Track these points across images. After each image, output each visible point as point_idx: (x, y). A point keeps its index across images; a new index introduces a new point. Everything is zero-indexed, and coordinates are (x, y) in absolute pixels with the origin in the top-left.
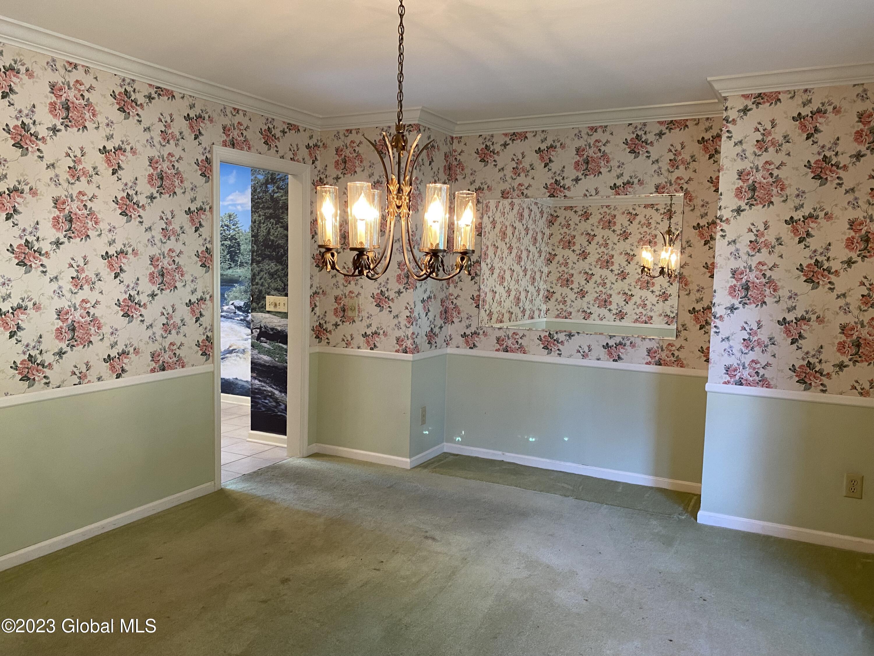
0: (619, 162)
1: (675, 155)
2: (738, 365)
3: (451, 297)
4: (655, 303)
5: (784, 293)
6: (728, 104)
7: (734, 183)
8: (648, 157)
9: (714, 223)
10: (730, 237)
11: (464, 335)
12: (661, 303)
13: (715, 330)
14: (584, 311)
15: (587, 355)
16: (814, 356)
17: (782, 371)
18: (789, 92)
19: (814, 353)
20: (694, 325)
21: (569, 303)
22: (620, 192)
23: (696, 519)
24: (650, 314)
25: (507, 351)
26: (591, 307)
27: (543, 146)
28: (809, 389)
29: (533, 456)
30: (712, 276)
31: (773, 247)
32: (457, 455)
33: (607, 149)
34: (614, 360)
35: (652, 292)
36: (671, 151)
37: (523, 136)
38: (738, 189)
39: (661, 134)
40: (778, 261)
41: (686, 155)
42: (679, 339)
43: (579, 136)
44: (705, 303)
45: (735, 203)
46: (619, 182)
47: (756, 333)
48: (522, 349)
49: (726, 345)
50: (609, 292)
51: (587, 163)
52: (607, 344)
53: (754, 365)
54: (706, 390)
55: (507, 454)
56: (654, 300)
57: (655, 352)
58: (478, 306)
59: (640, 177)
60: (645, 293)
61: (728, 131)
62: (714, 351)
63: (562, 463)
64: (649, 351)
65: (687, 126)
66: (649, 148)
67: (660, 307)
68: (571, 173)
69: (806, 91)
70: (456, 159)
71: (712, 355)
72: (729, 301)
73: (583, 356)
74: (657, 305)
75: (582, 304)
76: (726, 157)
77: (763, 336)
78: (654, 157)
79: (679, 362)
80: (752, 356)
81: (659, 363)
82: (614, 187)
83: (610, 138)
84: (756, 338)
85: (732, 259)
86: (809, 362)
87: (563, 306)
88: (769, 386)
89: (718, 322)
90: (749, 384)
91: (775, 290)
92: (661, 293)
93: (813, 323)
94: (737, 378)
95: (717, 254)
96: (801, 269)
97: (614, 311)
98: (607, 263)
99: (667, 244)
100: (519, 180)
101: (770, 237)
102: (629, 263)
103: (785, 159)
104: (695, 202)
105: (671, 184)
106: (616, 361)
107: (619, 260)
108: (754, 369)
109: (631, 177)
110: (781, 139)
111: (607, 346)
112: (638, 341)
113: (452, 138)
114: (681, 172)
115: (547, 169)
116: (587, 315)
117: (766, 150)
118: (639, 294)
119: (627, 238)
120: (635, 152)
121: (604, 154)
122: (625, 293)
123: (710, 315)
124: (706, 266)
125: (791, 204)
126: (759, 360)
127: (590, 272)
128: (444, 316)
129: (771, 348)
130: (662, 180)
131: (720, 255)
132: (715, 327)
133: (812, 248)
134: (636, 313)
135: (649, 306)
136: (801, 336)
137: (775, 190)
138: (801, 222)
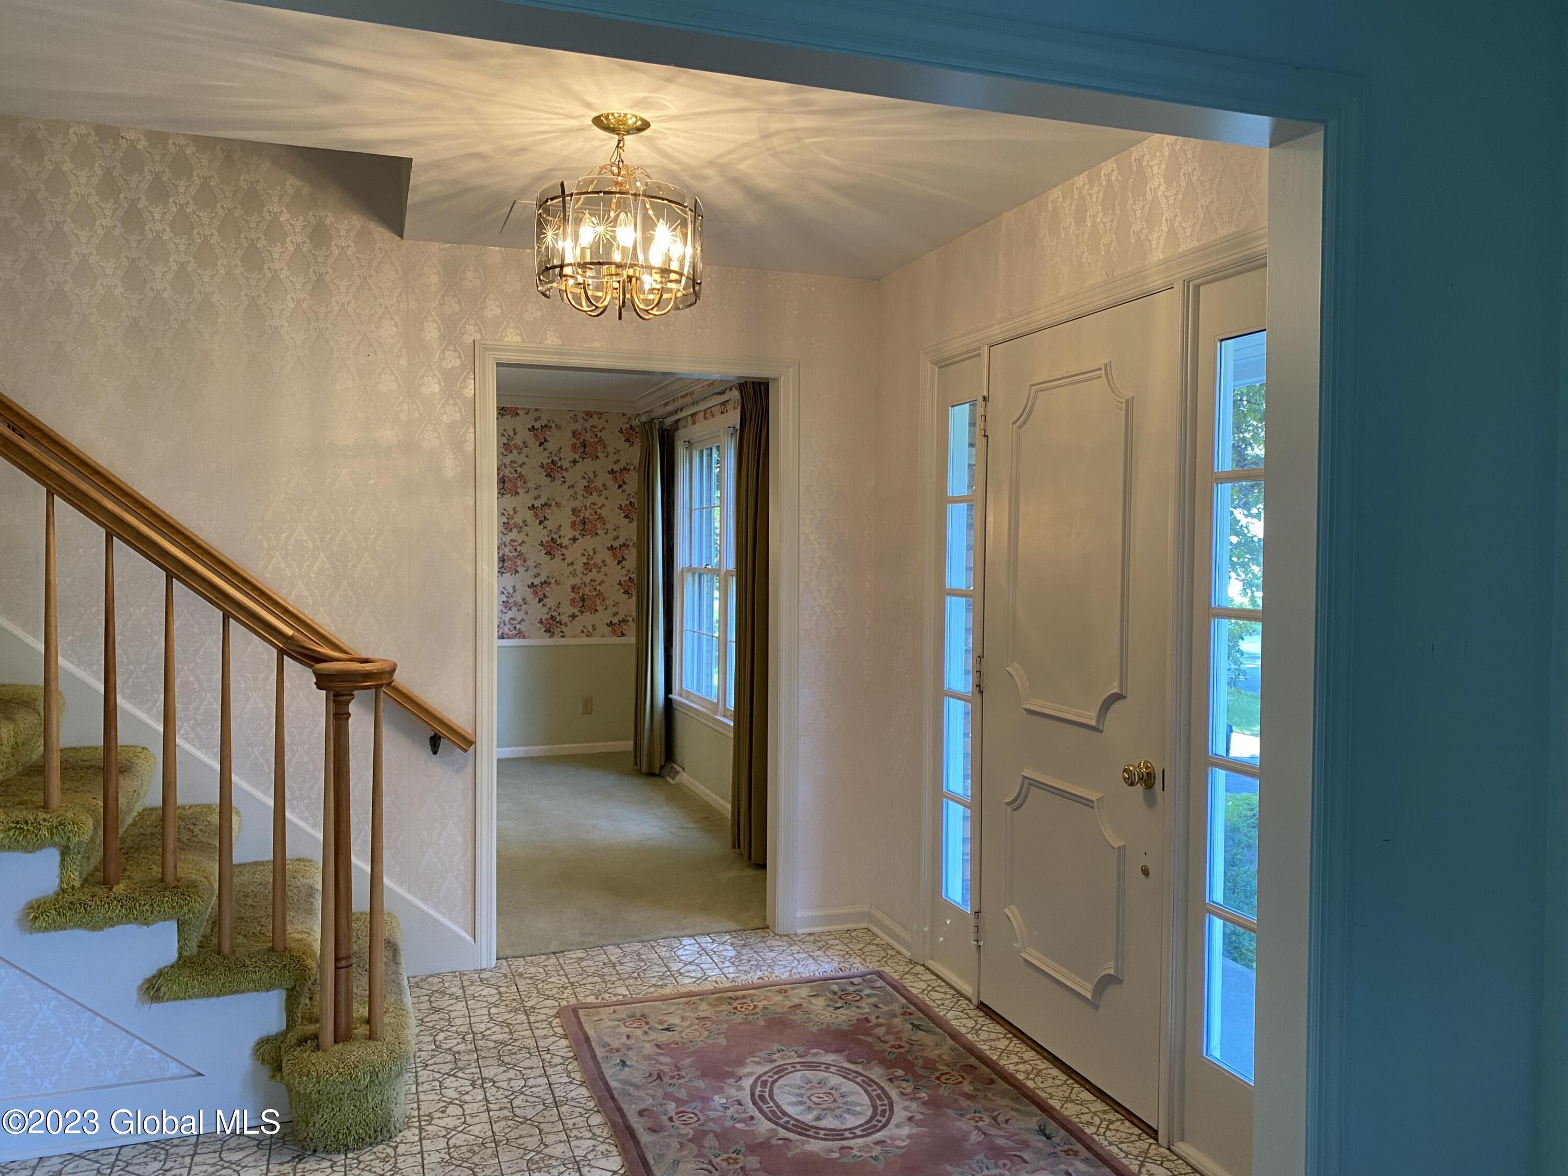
5: (531, 563)
16: (555, 610)
17: (533, 624)
18: (525, 409)
19: (555, 608)
28: (552, 636)
31: (521, 528)
40: (525, 538)
47: (512, 596)
53: (512, 621)
69: (536, 410)
77: (518, 598)
80: (510, 614)
84: (512, 600)
86: (551, 615)
88: (524, 637)
90: (509, 638)
91: (524, 561)
93: (553, 586)
96: (542, 544)
101: (518, 520)
108: (513, 624)
125: (531, 495)
126: (516, 617)
129: (524, 607)
133: (549, 528)
136: (545, 596)
137: (519, 483)
138: (539, 509)
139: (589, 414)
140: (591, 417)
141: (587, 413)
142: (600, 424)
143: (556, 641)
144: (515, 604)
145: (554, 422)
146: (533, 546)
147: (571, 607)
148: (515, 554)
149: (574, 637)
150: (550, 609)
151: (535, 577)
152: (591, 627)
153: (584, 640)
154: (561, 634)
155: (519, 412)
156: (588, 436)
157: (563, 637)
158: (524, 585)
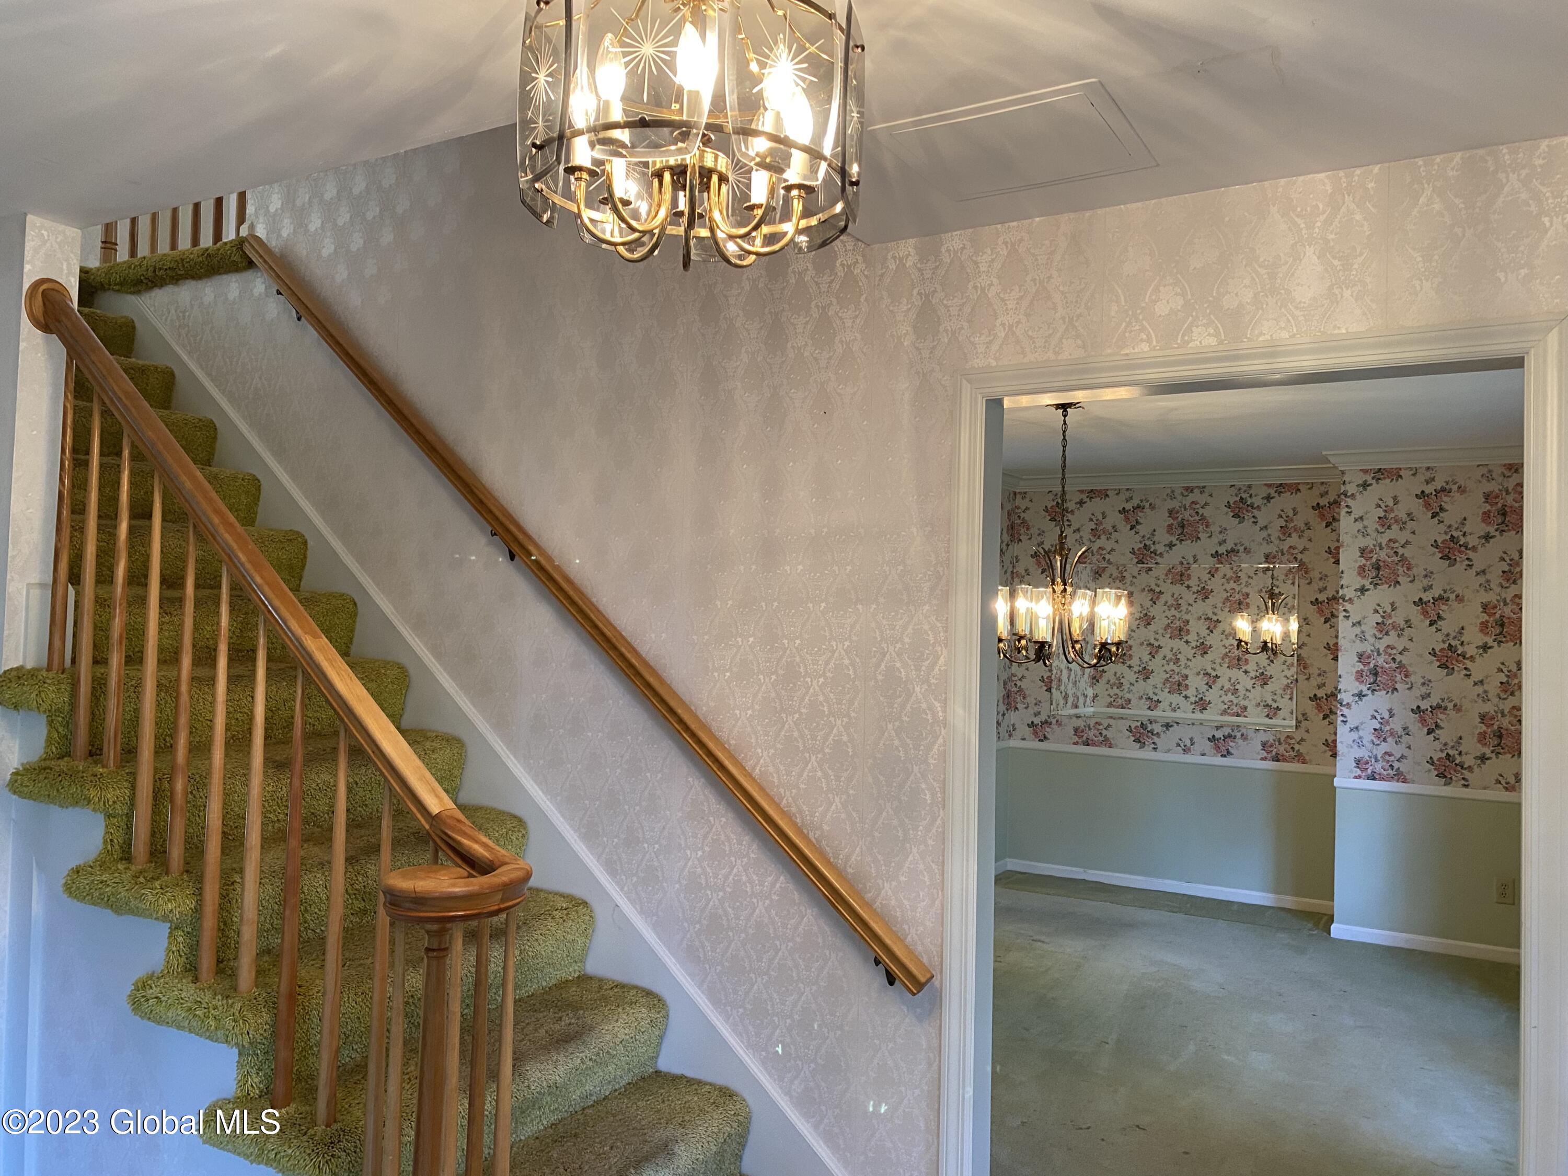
0: (1220, 527)
1: (1286, 521)
2: (1370, 757)
3: (1014, 679)
4: (1250, 687)
5: (1416, 679)
6: (1346, 478)
7: (1356, 561)
8: (1255, 523)
9: (1334, 598)
10: (1354, 618)
11: (1032, 725)
12: (1258, 688)
13: (1342, 718)
14: (1149, 698)
15: (1189, 749)
16: (1452, 747)
17: (1419, 764)
18: (1411, 469)
19: (1452, 744)
20: (1316, 714)
21: (1126, 686)
22: (1223, 560)
23: (1330, 934)
24: (1243, 703)
25: (1088, 745)
26: (1159, 692)
27: (1129, 506)
28: (1450, 784)
29: (1124, 873)
30: (1336, 659)
31: (1402, 630)
32: (1025, 873)
33: (1206, 512)
34: (1222, 756)
35: (1246, 672)
36: (1281, 517)
37: (1104, 494)
38: (1360, 567)
39: (1269, 498)
40: (1409, 645)
41: (1299, 522)
42: (1299, 730)
43: (1172, 496)
44: (1328, 689)
45: (1358, 582)
46: (1222, 550)
47: (1388, 722)
48: (1107, 742)
49: (1354, 735)
50: (1184, 672)
51: (1183, 527)
52: (1214, 736)
53: (1387, 757)
54: (1335, 784)
55: (1090, 871)
56: (1249, 683)
57: (1271, 746)
58: (1049, 690)
59: (1247, 544)
60: (1236, 674)
61: (1347, 506)
62: (1342, 742)
63: (1160, 880)
64: (1264, 745)
65: (1299, 490)
66: (1256, 513)
67: (1257, 694)
68: (1163, 537)
69: (1428, 468)
70: (1019, 517)
71: (1340, 747)
72: (1356, 687)
73: (1184, 750)
74: (1252, 690)
75: (1147, 687)
76: (1346, 533)
77: (1396, 725)
78: (1261, 523)
79: (1300, 758)
80: (1384, 747)
81: (1276, 759)
82: (1216, 555)
83: (1209, 500)
84: (1388, 728)
85: (1358, 641)
86: (1448, 754)
87: (1117, 691)
88: (1405, 781)
89: (1345, 711)
90: (1382, 779)
91: (1406, 676)
92: (1258, 674)
93: (1450, 712)
94: (1369, 771)
95: (1340, 635)
96: (1433, 653)
97: (1193, 699)
98: (1180, 632)
99: (1270, 612)
100: (1099, 543)
101: (1398, 618)
102: (1212, 632)
103: (1411, 538)
104: (1312, 574)
105: (1283, 554)
106: (1224, 756)
107: (1197, 628)
108: (1388, 761)
109: (1236, 545)
110: (1405, 517)
111: (1213, 739)
112: (1251, 734)
113: (1015, 493)
114: (1294, 540)
115: (1133, 532)
116: (1154, 704)
117: (1389, 527)
118: (1226, 674)
119: (1207, 598)
120: (1239, 517)
121: (1203, 518)
122: (1207, 674)
123: (1334, 703)
124: (1328, 647)
125: (1419, 584)
126: (1394, 752)
127: (1156, 644)
128: (1006, 701)
129: (1405, 738)
130: (1272, 549)
131: (1344, 637)
132: (1342, 715)
133: (1445, 631)
134: (1223, 702)
135: (1242, 692)
136: (1437, 726)
137: (1401, 570)
138: (1431, 604)
143: (1455, 791)
144: (1392, 734)
146: (1421, 655)
147: (1479, 746)
148: (1394, 665)
149: (1484, 789)
150: (1446, 744)
151: (1423, 698)
152: (1513, 777)
153: (1500, 795)
154: (1463, 782)
155: (1401, 473)
156: (1510, 498)
157: (1466, 786)
158: (1405, 709)
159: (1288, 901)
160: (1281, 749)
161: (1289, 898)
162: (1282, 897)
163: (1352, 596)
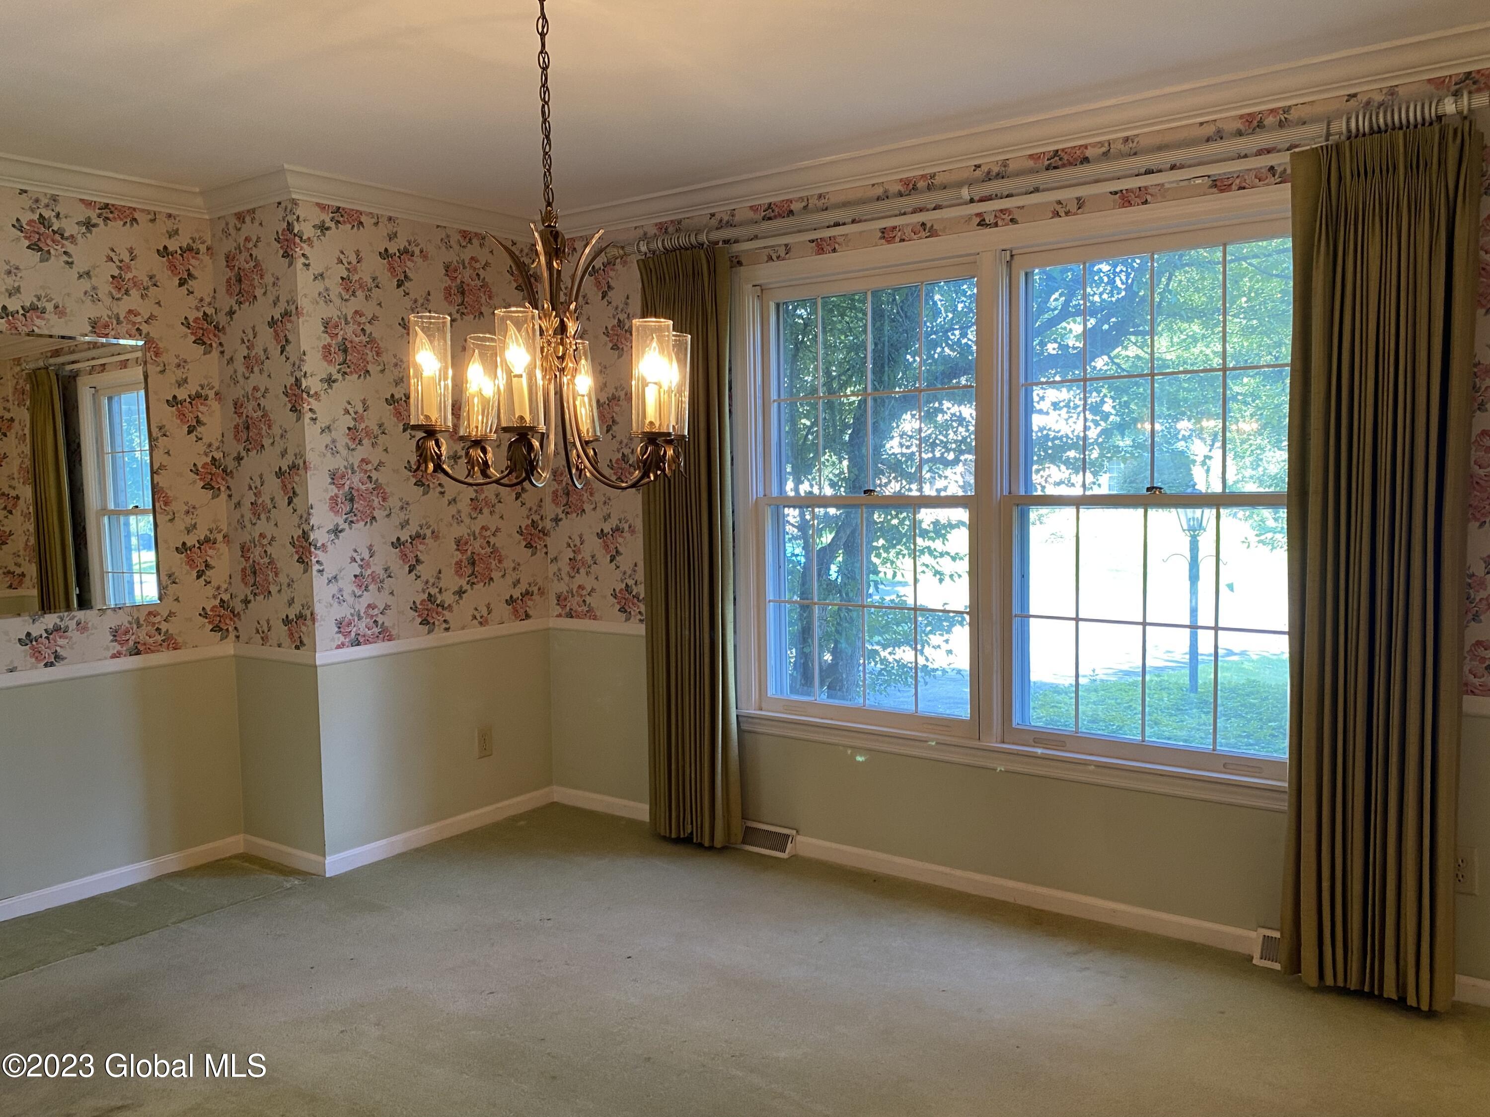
139: (467, 237)
140: (470, 241)
141: (464, 234)
142: (483, 256)
143: (439, 637)
145: (417, 245)
146: (396, 471)
147: (456, 578)
148: (370, 486)
149: (463, 628)
150: (427, 582)
152: (485, 609)
153: (478, 632)
154: (444, 626)
155: (363, 219)
156: (467, 274)
157: (447, 629)
158: (385, 543)
159: (171, 862)
160: (142, 635)
161: (172, 856)
162: (162, 859)
163: (318, 390)
